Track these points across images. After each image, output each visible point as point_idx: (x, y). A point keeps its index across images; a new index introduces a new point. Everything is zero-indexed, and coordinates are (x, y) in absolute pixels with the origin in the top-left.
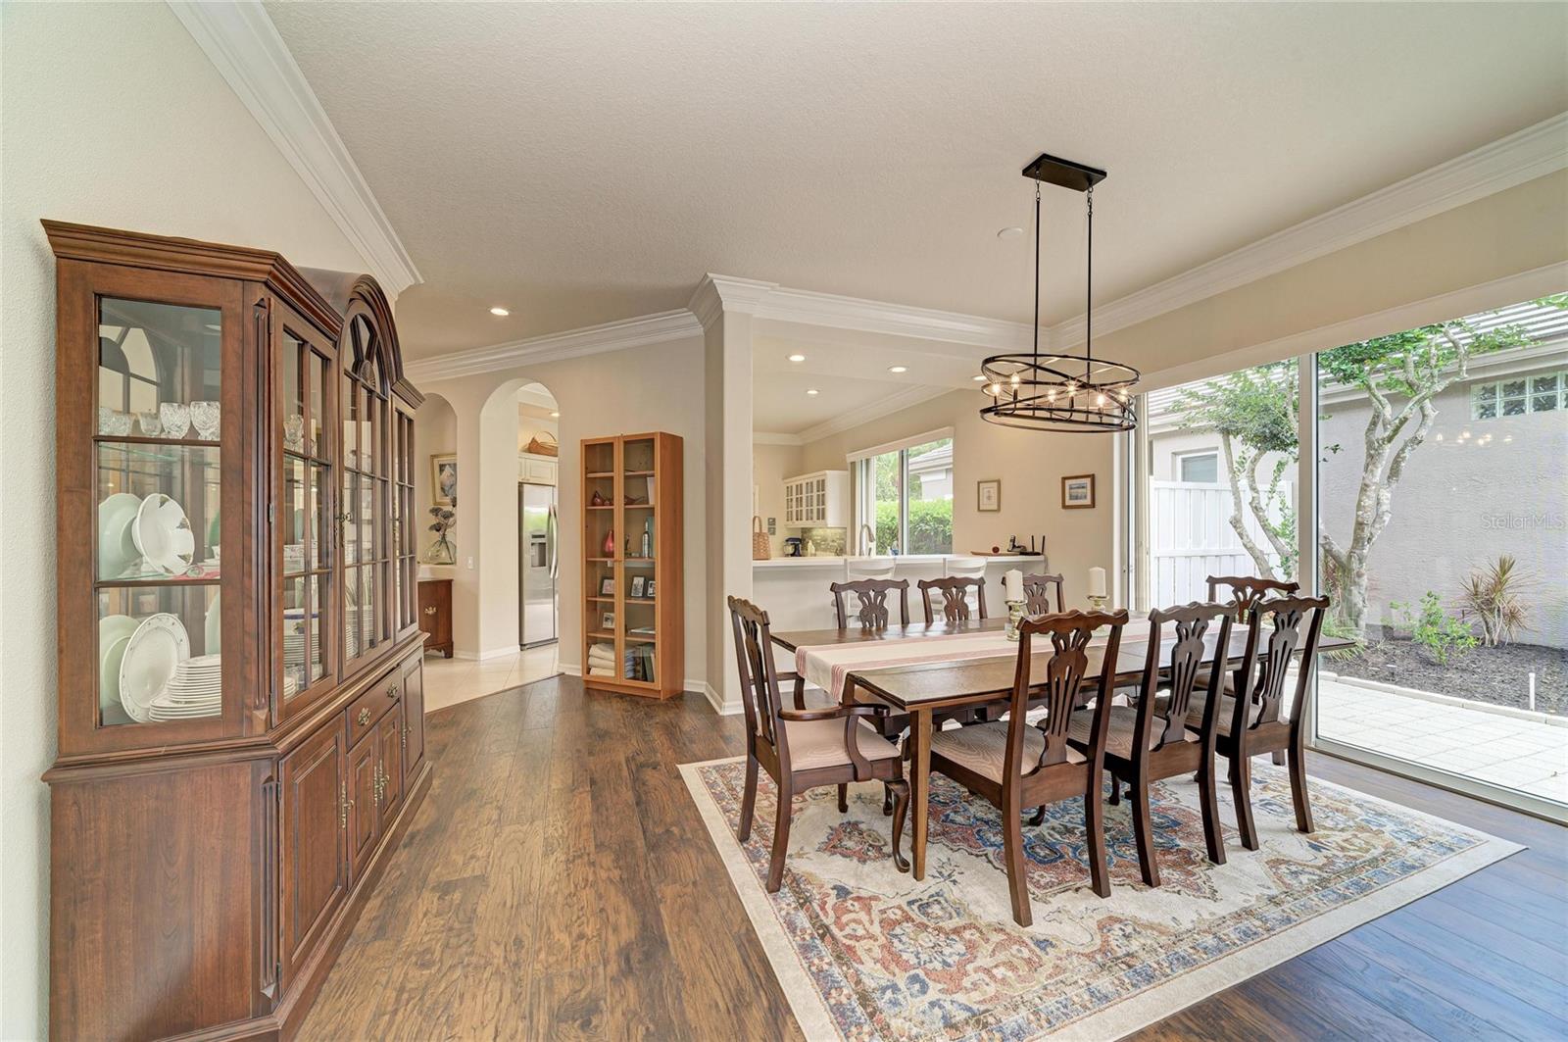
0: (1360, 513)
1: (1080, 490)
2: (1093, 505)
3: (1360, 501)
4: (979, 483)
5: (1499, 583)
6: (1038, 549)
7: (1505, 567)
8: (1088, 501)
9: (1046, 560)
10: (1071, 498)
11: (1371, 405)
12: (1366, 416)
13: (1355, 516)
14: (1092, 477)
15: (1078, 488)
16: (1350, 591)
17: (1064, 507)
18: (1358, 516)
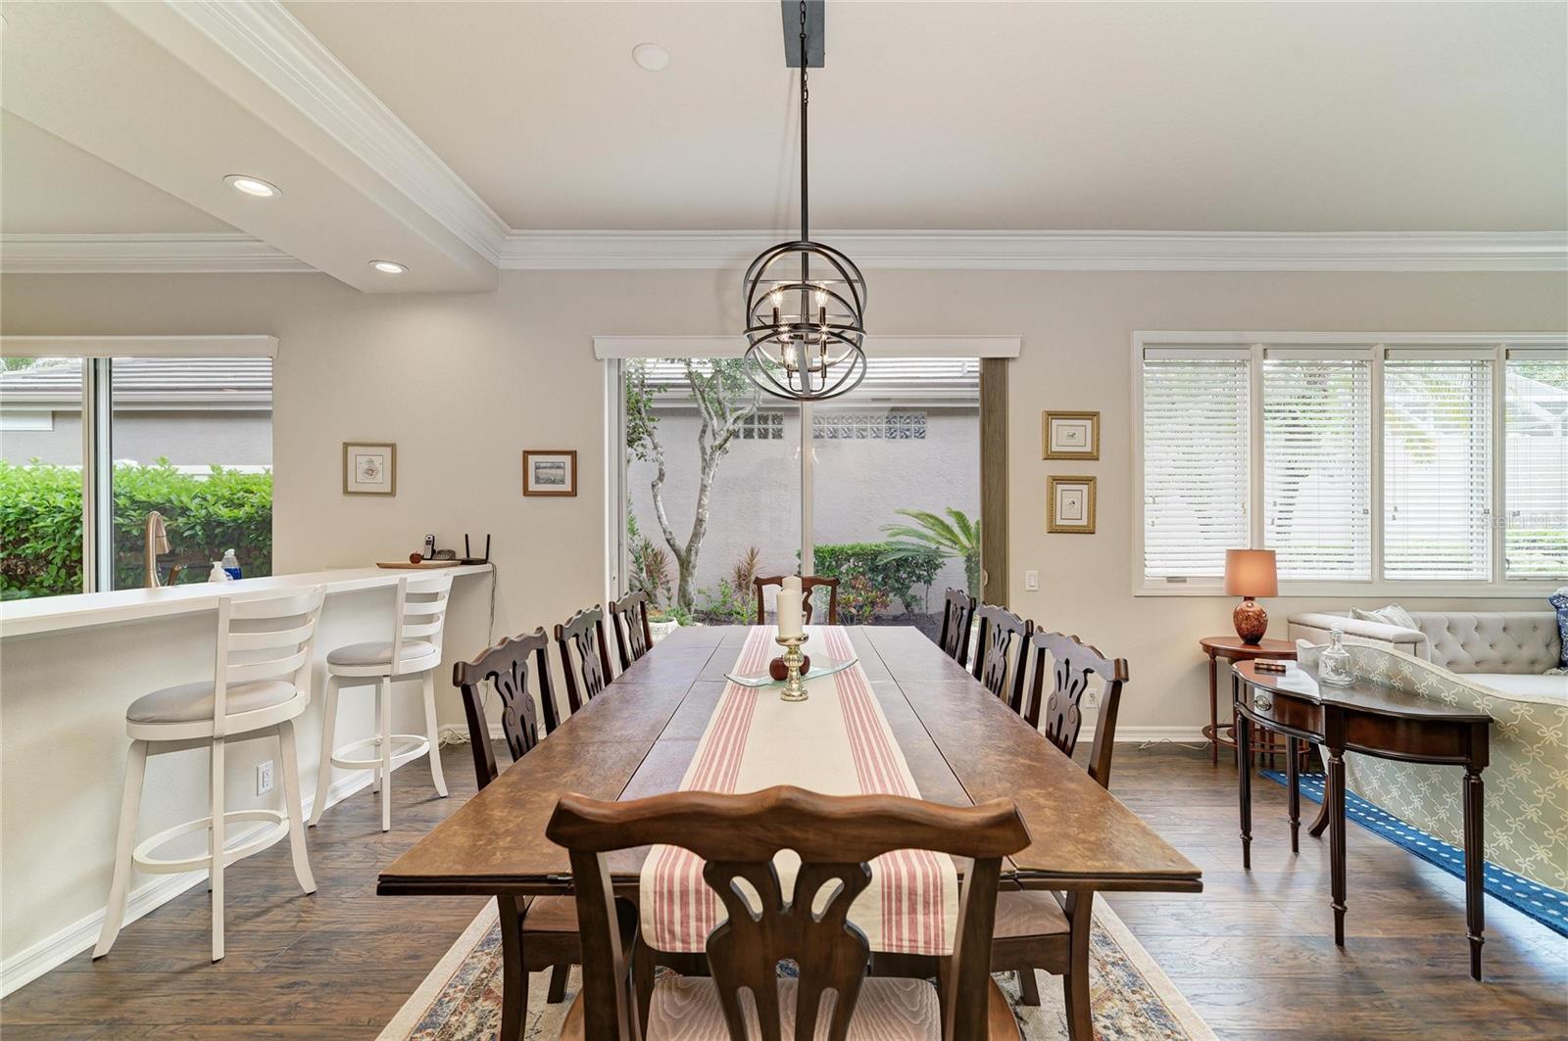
0: (700, 510)
1: (553, 471)
2: (573, 493)
3: (700, 499)
4: (346, 445)
5: (751, 564)
6: (478, 553)
7: (753, 555)
8: (567, 487)
9: (494, 571)
10: (538, 480)
11: (700, 416)
12: (698, 424)
13: (695, 513)
14: (573, 454)
15: (550, 468)
16: (687, 581)
17: (526, 493)
18: (698, 513)
